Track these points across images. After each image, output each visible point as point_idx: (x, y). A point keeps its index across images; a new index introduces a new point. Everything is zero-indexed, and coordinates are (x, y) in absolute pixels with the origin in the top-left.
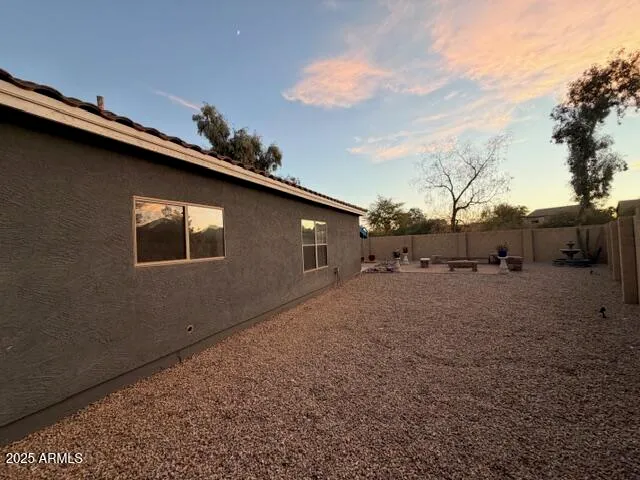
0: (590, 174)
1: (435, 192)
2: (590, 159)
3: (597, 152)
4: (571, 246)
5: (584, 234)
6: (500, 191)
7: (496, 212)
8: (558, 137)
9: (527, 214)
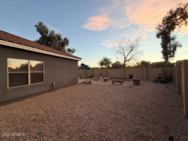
0: (168, 49)
1: (119, 55)
2: (169, 44)
3: (171, 41)
4: (160, 75)
5: (165, 70)
6: (140, 55)
7: (141, 63)
8: (158, 36)
9: (150, 64)
